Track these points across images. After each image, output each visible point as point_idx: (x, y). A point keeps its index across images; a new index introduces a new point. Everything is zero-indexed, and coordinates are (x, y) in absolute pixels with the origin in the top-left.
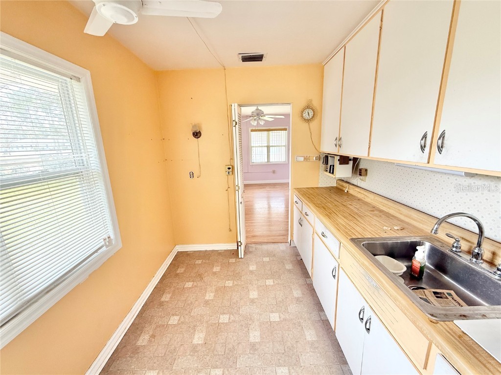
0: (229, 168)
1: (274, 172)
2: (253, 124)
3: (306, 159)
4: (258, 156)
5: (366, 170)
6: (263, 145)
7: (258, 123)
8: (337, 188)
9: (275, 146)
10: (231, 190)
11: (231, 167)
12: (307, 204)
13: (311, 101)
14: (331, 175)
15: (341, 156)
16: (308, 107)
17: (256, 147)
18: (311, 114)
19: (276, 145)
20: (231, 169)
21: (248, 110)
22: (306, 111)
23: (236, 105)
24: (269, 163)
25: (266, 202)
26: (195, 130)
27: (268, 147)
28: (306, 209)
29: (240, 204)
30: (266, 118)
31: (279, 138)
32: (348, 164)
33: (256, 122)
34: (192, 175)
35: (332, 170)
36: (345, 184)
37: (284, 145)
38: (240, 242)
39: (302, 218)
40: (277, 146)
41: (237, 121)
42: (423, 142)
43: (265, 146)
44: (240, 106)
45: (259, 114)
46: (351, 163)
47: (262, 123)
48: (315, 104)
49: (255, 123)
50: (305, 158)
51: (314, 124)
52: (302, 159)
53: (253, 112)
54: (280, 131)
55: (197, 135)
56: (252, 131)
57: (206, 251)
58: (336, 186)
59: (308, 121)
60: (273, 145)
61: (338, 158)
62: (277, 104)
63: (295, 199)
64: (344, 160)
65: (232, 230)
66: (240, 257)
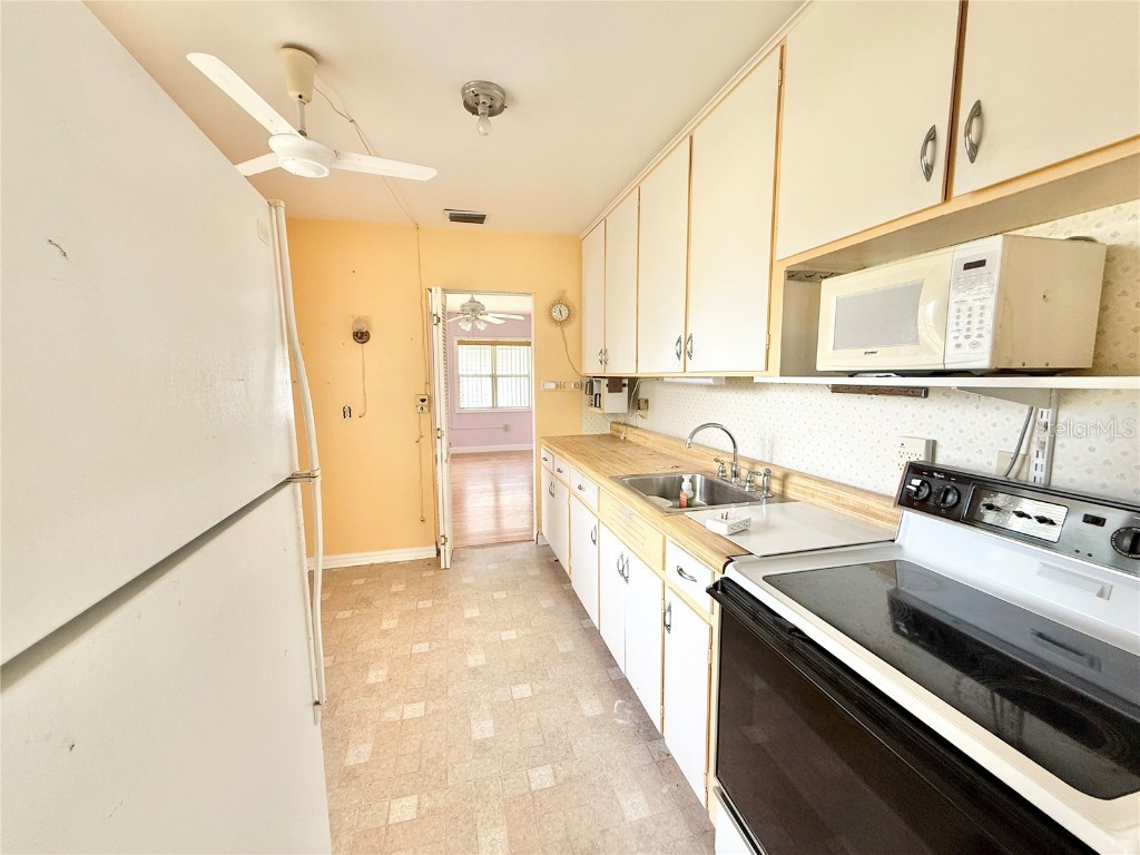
0: (423, 400)
1: (506, 428)
2: (464, 328)
3: (559, 386)
4: (474, 396)
5: (647, 401)
6: (483, 373)
7: (474, 327)
8: (612, 436)
9: (508, 376)
10: (426, 442)
11: (426, 397)
12: (560, 454)
13: (564, 292)
14: (597, 410)
15: (610, 378)
16: (559, 302)
17: (467, 376)
18: (565, 313)
19: (509, 373)
20: (426, 401)
21: (456, 301)
22: (557, 308)
23: (439, 289)
24: (495, 410)
25: (492, 498)
26: (356, 328)
27: (494, 377)
28: (561, 463)
29: (444, 463)
30: (488, 318)
31: (516, 360)
32: (621, 391)
33: (470, 325)
34: (347, 412)
35: (596, 401)
36: (621, 427)
37: (526, 373)
38: (444, 536)
39: (554, 480)
40: (511, 376)
41: (440, 315)
42: (678, 347)
43: (487, 376)
44: (445, 291)
45: (475, 310)
46: (626, 389)
47: (482, 327)
48: (571, 297)
49: (467, 327)
50: (557, 386)
51: (570, 330)
52: (553, 386)
53: (463, 306)
54: (518, 347)
55: (361, 336)
56: (460, 343)
57: (373, 564)
58: (609, 432)
59: (560, 323)
60: (505, 373)
61: (606, 381)
62: (509, 293)
63: (543, 454)
64: (615, 384)
65: (428, 518)
66: (443, 567)
